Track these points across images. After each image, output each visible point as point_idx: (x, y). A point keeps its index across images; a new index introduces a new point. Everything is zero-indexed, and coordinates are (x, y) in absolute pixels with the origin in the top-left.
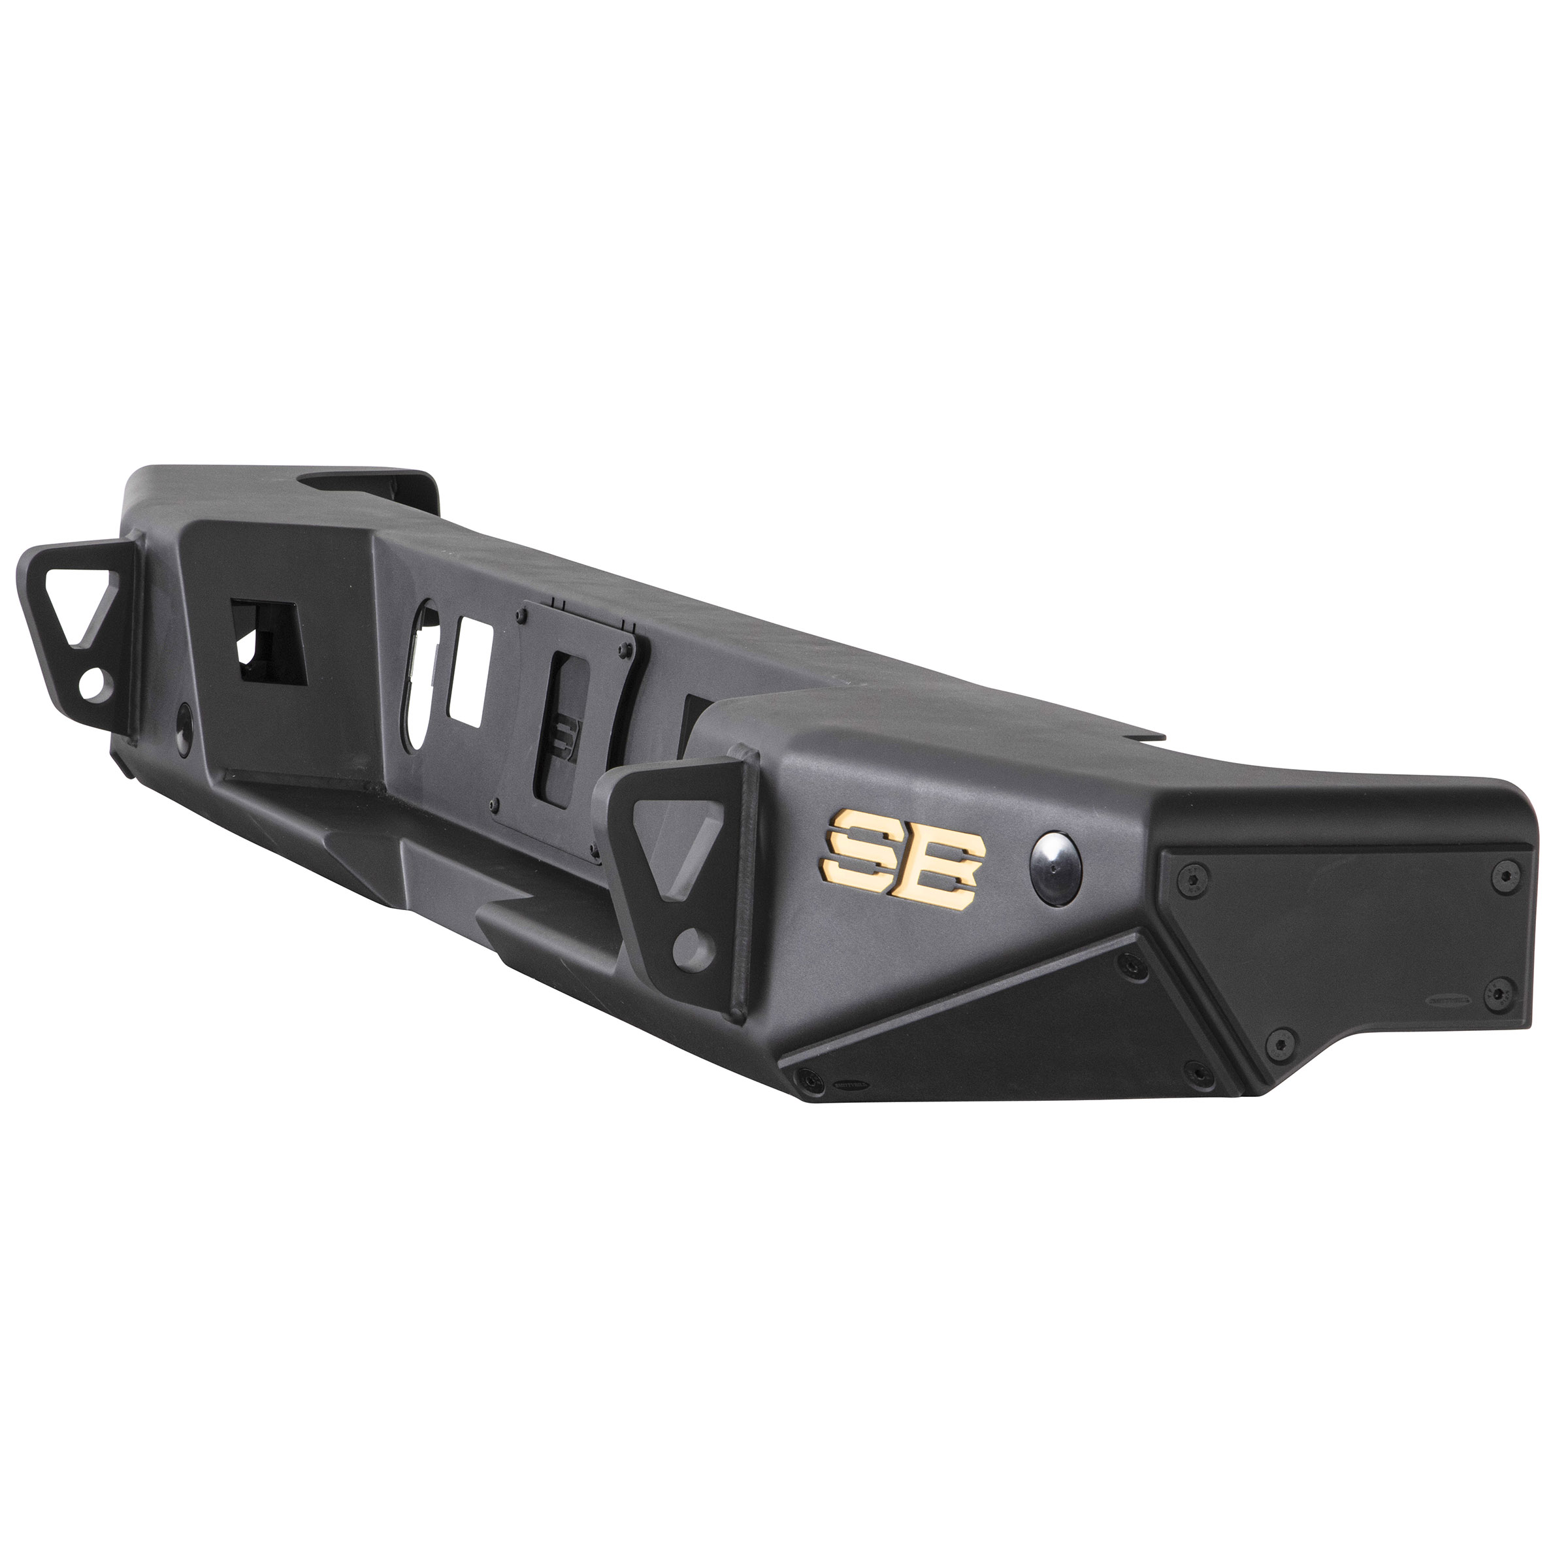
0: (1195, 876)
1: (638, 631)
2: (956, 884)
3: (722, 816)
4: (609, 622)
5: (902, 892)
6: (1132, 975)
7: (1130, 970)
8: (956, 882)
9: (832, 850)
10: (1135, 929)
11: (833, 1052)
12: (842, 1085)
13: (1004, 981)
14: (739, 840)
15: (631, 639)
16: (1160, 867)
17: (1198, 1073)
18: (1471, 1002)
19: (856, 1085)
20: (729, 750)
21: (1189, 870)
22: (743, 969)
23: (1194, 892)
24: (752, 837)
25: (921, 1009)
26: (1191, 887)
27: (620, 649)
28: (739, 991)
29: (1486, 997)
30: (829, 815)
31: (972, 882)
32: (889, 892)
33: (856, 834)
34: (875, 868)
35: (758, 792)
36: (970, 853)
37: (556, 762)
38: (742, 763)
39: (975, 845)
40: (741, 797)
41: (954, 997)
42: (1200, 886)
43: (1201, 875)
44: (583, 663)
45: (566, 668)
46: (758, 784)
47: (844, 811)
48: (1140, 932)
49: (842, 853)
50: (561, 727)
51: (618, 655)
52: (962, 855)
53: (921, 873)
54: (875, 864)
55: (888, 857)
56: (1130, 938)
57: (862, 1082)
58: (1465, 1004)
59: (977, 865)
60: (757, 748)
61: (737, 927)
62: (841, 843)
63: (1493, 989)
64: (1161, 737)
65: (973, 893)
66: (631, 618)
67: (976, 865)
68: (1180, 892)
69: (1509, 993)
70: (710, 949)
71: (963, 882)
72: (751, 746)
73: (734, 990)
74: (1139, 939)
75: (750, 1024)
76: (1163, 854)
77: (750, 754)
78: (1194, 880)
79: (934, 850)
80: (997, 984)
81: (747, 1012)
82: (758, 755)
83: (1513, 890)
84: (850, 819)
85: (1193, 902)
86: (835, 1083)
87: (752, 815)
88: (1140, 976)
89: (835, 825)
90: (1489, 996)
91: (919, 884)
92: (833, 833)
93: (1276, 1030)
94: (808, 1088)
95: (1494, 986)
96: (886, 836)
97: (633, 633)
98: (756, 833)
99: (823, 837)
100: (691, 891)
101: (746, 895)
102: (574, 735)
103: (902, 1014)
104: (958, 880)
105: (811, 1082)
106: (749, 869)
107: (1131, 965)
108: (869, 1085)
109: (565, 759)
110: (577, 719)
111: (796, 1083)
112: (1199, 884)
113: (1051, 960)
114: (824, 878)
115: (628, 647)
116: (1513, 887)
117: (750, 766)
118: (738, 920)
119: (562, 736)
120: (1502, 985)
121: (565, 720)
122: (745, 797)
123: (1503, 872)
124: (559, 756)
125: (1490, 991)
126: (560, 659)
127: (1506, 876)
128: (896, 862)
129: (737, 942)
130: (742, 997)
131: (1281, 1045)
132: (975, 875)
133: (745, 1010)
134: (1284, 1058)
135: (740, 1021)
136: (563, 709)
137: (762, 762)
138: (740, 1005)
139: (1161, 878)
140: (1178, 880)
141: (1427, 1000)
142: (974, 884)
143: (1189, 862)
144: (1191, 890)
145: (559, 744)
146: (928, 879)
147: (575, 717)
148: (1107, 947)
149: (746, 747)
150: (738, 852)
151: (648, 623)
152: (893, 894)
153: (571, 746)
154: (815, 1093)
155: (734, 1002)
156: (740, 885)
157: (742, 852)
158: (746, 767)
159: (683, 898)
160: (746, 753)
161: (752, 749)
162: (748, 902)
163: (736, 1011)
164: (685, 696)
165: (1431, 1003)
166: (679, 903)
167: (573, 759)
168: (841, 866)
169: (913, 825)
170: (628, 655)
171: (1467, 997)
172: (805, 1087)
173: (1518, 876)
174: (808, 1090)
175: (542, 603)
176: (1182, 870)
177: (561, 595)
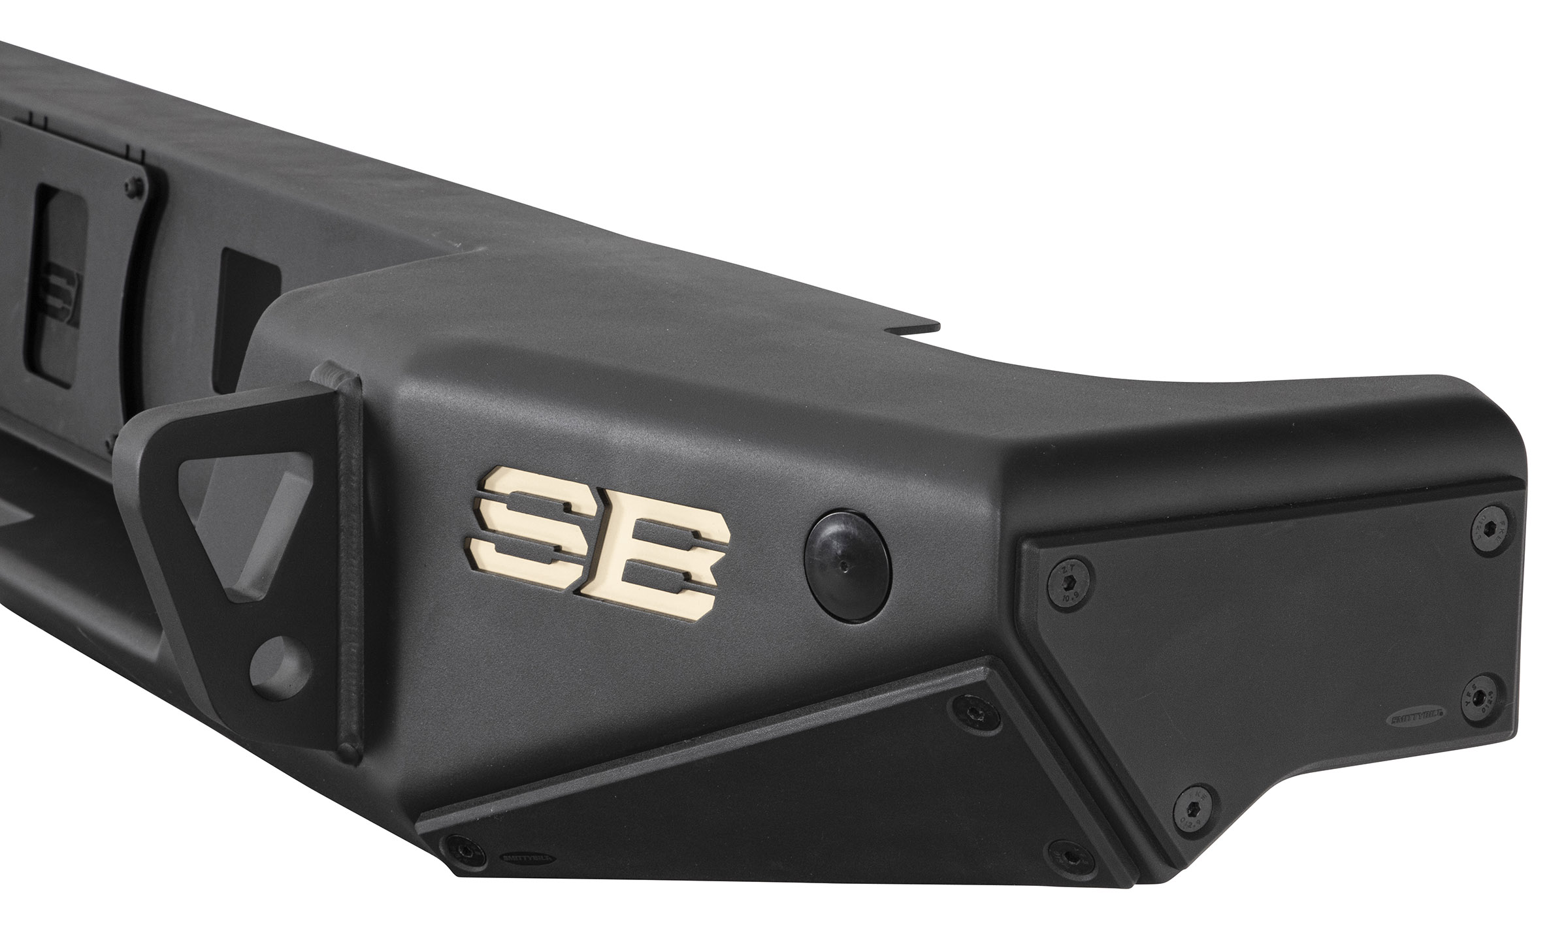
0: (1071, 577)
1: (149, 160)
2: (682, 582)
3: (310, 473)
4: (109, 146)
5: (596, 589)
6: (974, 724)
7: (972, 717)
8: (685, 580)
9: (483, 525)
10: (981, 660)
11: (499, 815)
12: (515, 858)
13: (768, 729)
14: (338, 504)
15: (140, 172)
16: (1020, 567)
17: (1070, 856)
18: (1444, 711)
19: (535, 858)
20: (313, 371)
21: (1064, 568)
22: (354, 688)
23: (1071, 601)
24: (357, 500)
25: (635, 761)
26: (1067, 593)
27: (126, 185)
28: (350, 719)
29: (1464, 704)
30: (476, 475)
31: (710, 580)
32: (577, 589)
33: (519, 502)
34: (553, 554)
35: (362, 435)
36: (703, 536)
37: (52, 325)
38: (336, 394)
39: (714, 525)
40: (337, 444)
41: (685, 746)
42: (1079, 591)
43: (1081, 574)
44: (77, 201)
45: (55, 204)
46: (361, 424)
47: (498, 469)
48: (991, 665)
49: (500, 528)
50: (55, 280)
51: (123, 193)
52: (691, 540)
53: (627, 565)
54: (553, 549)
55: (573, 538)
56: (976, 673)
57: (543, 855)
58: (1438, 718)
59: (720, 555)
60: (356, 370)
61: (342, 629)
62: (497, 515)
63: (1473, 692)
64: (933, 327)
65: (714, 597)
66: (138, 141)
67: (716, 556)
68: (1052, 602)
69: (1492, 695)
70: (304, 666)
71: (693, 578)
72: (347, 367)
73: (343, 717)
74: (990, 675)
75: (369, 764)
76: (1025, 547)
77: (346, 379)
78: (1071, 583)
79: (646, 531)
80: (757, 731)
81: (362, 748)
82: (358, 382)
83: (1499, 547)
84: (507, 480)
85: (1070, 615)
86: (503, 855)
87: (354, 469)
88: (988, 725)
89: (486, 487)
90: (1468, 703)
91: (624, 580)
92: (483, 501)
93: (1186, 790)
94: (462, 860)
95: (1474, 687)
96: (567, 507)
97: (142, 162)
98: (362, 495)
99: (469, 506)
100: (272, 584)
101: (351, 582)
102: (73, 290)
103: (604, 765)
104: (687, 576)
105: (466, 851)
106: (355, 546)
107: (974, 711)
108: (554, 859)
109: (62, 320)
110: (75, 271)
111: (443, 854)
112: (1077, 588)
113: (841, 698)
114: (473, 565)
115: (138, 182)
116: (1498, 544)
117: (348, 398)
118: (343, 618)
119: (58, 292)
120: (1486, 685)
121: (60, 272)
122: (342, 443)
123: (1486, 523)
124: (55, 316)
125: (1469, 695)
126: (45, 194)
127: (1490, 529)
128: (586, 547)
129: (343, 649)
130: (354, 727)
131: (1194, 809)
132: (715, 570)
133: (359, 745)
134: (1198, 827)
135: (356, 760)
136: (56, 256)
137: (365, 392)
138: (351, 738)
139: (1023, 584)
140: (1048, 586)
141: (1389, 720)
142: (713, 582)
143: (1064, 556)
144: (1066, 598)
145: (54, 302)
146: (637, 573)
147: (71, 267)
148: (937, 685)
149: (339, 368)
150: (337, 523)
151: (162, 149)
152: (583, 591)
153: (69, 304)
154: (473, 866)
155: (342, 735)
156: (343, 569)
157: (343, 522)
158: (341, 399)
159: (260, 595)
160: (340, 378)
161: (348, 373)
162: (356, 592)
163: (346, 746)
164: (221, 250)
165: (1393, 722)
166: (254, 603)
167: (75, 322)
168: (498, 550)
169: (610, 493)
170: (137, 192)
171: (1440, 707)
172: (458, 859)
173: (1505, 527)
174: (461, 861)
175: (16, 119)
176: (1053, 569)
177: (41, 108)
